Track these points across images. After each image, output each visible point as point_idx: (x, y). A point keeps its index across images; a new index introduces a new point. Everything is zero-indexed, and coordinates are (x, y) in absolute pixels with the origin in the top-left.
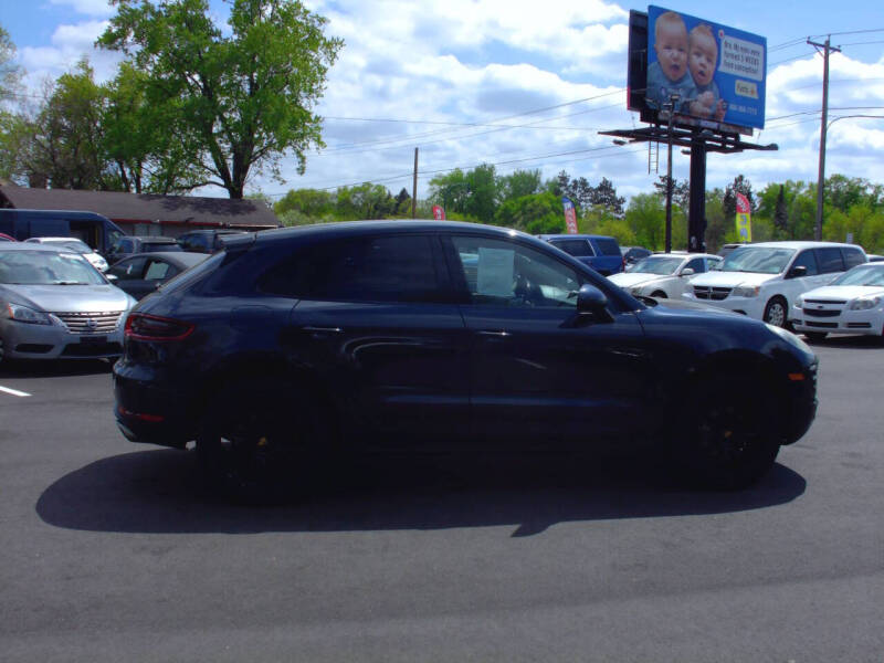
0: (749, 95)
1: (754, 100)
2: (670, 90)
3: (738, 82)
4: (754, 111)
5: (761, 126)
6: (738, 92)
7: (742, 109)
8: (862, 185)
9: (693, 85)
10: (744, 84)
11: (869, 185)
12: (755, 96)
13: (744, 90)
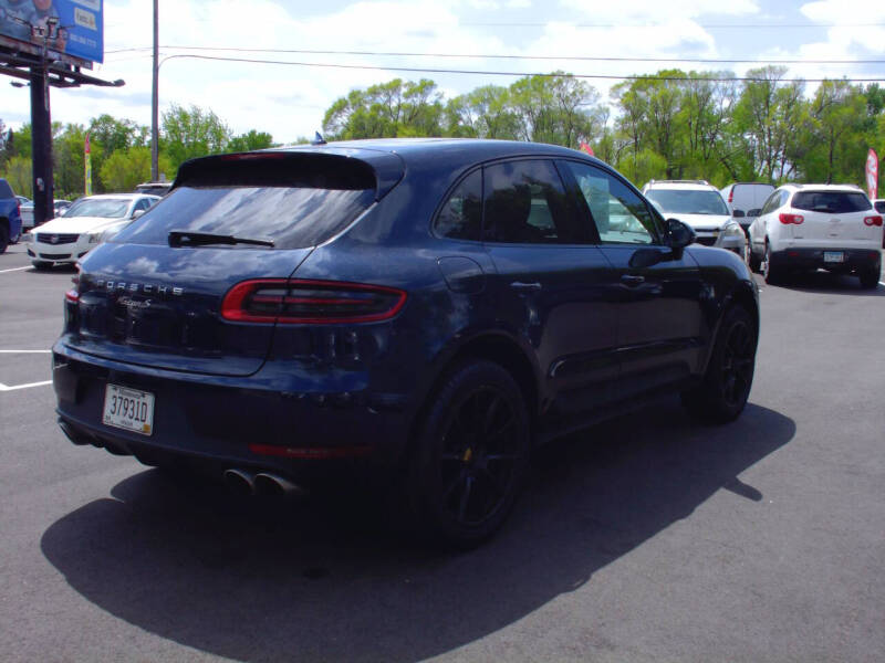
0: (88, 26)
1: (93, 31)
2: (9, 11)
3: (76, 10)
4: (93, 43)
5: (100, 60)
6: (78, 22)
7: (83, 41)
8: (130, 127)
9: (33, 9)
10: (82, 12)
11: (136, 126)
12: (94, 28)
13: (82, 19)
